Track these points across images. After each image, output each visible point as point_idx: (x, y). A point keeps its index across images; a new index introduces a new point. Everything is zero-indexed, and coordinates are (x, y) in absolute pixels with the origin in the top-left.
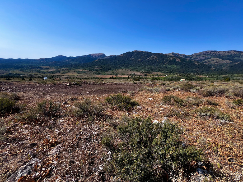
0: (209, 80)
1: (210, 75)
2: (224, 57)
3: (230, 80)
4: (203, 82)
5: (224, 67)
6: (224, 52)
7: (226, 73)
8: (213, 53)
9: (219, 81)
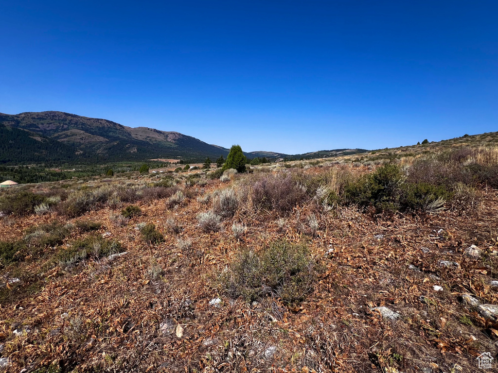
0: (79, 177)
1: (77, 166)
2: (93, 131)
3: (113, 173)
4: (65, 183)
5: (98, 149)
6: (90, 119)
7: (104, 160)
8: (70, 118)
9: (97, 177)
